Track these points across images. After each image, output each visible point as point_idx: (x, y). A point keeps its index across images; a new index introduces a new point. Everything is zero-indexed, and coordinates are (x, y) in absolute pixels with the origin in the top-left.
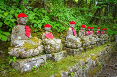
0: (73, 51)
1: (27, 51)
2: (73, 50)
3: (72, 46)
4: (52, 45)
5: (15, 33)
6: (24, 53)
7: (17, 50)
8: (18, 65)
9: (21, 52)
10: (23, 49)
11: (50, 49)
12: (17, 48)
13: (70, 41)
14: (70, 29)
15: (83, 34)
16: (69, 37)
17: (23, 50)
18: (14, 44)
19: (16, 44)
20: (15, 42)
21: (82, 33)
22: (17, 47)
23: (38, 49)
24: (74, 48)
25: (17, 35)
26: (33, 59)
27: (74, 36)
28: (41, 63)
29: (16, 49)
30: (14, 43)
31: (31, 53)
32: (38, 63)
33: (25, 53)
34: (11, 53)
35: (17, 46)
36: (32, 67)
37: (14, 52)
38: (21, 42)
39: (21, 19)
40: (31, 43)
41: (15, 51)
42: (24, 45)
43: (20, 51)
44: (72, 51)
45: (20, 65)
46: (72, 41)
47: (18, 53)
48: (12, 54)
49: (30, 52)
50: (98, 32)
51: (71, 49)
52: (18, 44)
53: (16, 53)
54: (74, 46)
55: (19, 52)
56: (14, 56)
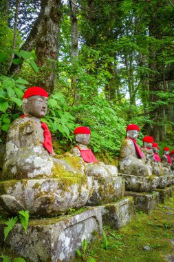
0: (146, 198)
1: (64, 190)
2: (144, 196)
3: (140, 185)
4: (104, 181)
5: (20, 137)
6: (57, 195)
7: (36, 186)
8: (40, 238)
9: (47, 193)
10: (54, 181)
11: (100, 190)
12: (35, 181)
13: (134, 173)
14: (130, 142)
15: (150, 157)
16: (130, 161)
17: (55, 186)
18: (27, 167)
19: (33, 168)
20: (30, 162)
21: (148, 155)
22: (34, 178)
23: (87, 187)
24: (144, 191)
25: (29, 142)
26: (77, 217)
27: (140, 160)
28: (92, 231)
29: (31, 183)
30: (28, 163)
31: (75, 197)
32: (86, 231)
33: (59, 196)
34: (14, 198)
35: (36, 173)
36: (75, 246)
37: (26, 192)
38: (46, 160)
39: (35, 99)
40: (67, 167)
41: (30, 189)
42: (52, 171)
43: (44, 189)
44: (142, 199)
45: (49, 239)
46: (138, 171)
47: (36, 197)
48: (14, 202)
49: (72, 194)
50: (166, 157)
51: (138, 194)
52: (39, 168)
53: (32, 197)
54: (145, 184)
55: (41, 193)
56: (21, 209)
